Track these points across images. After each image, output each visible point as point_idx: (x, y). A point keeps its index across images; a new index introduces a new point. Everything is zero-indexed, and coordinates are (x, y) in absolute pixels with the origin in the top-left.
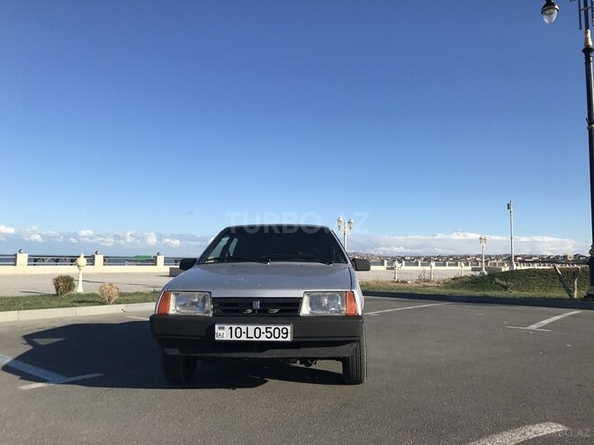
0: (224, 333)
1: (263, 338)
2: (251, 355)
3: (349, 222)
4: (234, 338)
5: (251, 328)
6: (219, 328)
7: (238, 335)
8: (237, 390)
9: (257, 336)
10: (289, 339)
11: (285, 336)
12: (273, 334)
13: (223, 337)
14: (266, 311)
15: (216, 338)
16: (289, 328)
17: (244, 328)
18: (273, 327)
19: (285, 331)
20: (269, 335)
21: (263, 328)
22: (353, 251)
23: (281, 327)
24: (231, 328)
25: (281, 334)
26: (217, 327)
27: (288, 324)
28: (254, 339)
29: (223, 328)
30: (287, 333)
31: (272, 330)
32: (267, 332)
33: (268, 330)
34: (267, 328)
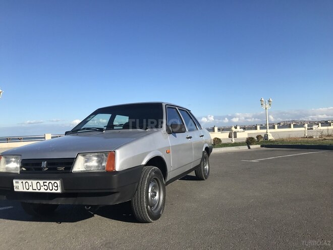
1: (42, 190)
2: (44, 202)
3: (269, 101)
4: (25, 190)
5: (35, 182)
6: (16, 182)
7: (27, 188)
8: (63, 224)
9: (39, 188)
10: (59, 191)
11: (56, 188)
12: (48, 188)
13: (18, 189)
14: (56, 169)
15: (15, 189)
16: (58, 182)
17: (30, 182)
18: (48, 182)
19: (56, 185)
20: (46, 188)
21: (41, 182)
22: (291, 120)
23: (53, 182)
24: (22, 182)
25: (54, 187)
26: (14, 181)
27: (57, 179)
28: (37, 191)
29: (18, 182)
30: (57, 186)
31: (47, 184)
32: (44, 186)
33: (45, 184)
34: (44, 182)
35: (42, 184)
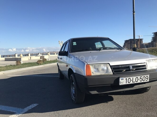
0: (123, 81)
1: (139, 82)
3: (62, 42)
4: (128, 83)
5: (134, 78)
6: (121, 79)
7: (129, 82)
9: (137, 81)
10: (148, 81)
11: (147, 79)
12: (143, 80)
13: (123, 83)
15: (120, 84)
16: (148, 76)
17: (131, 78)
18: (143, 76)
23: (145, 76)
24: (126, 79)
25: (146, 79)
27: (147, 74)
29: (123, 79)
30: (148, 78)
32: (140, 79)
33: (141, 78)
34: (140, 77)
35: (139, 78)
